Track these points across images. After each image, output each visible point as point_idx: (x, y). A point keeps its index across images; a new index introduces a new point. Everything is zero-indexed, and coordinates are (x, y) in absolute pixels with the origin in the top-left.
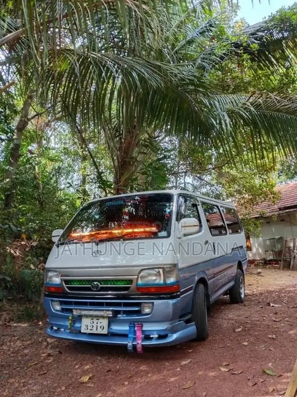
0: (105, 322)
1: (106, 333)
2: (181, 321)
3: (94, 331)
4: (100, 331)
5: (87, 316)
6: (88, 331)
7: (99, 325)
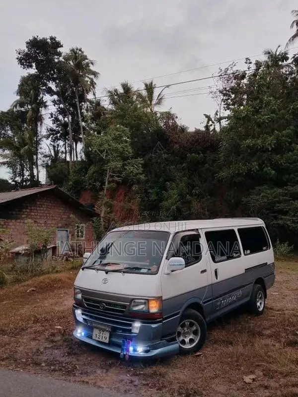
0: (107, 335)
1: (108, 342)
2: (163, 340)
3: (100, 340)
4: (104, 340)
5: (97, 328)
6: (97, 339)
7: (104, 336)
